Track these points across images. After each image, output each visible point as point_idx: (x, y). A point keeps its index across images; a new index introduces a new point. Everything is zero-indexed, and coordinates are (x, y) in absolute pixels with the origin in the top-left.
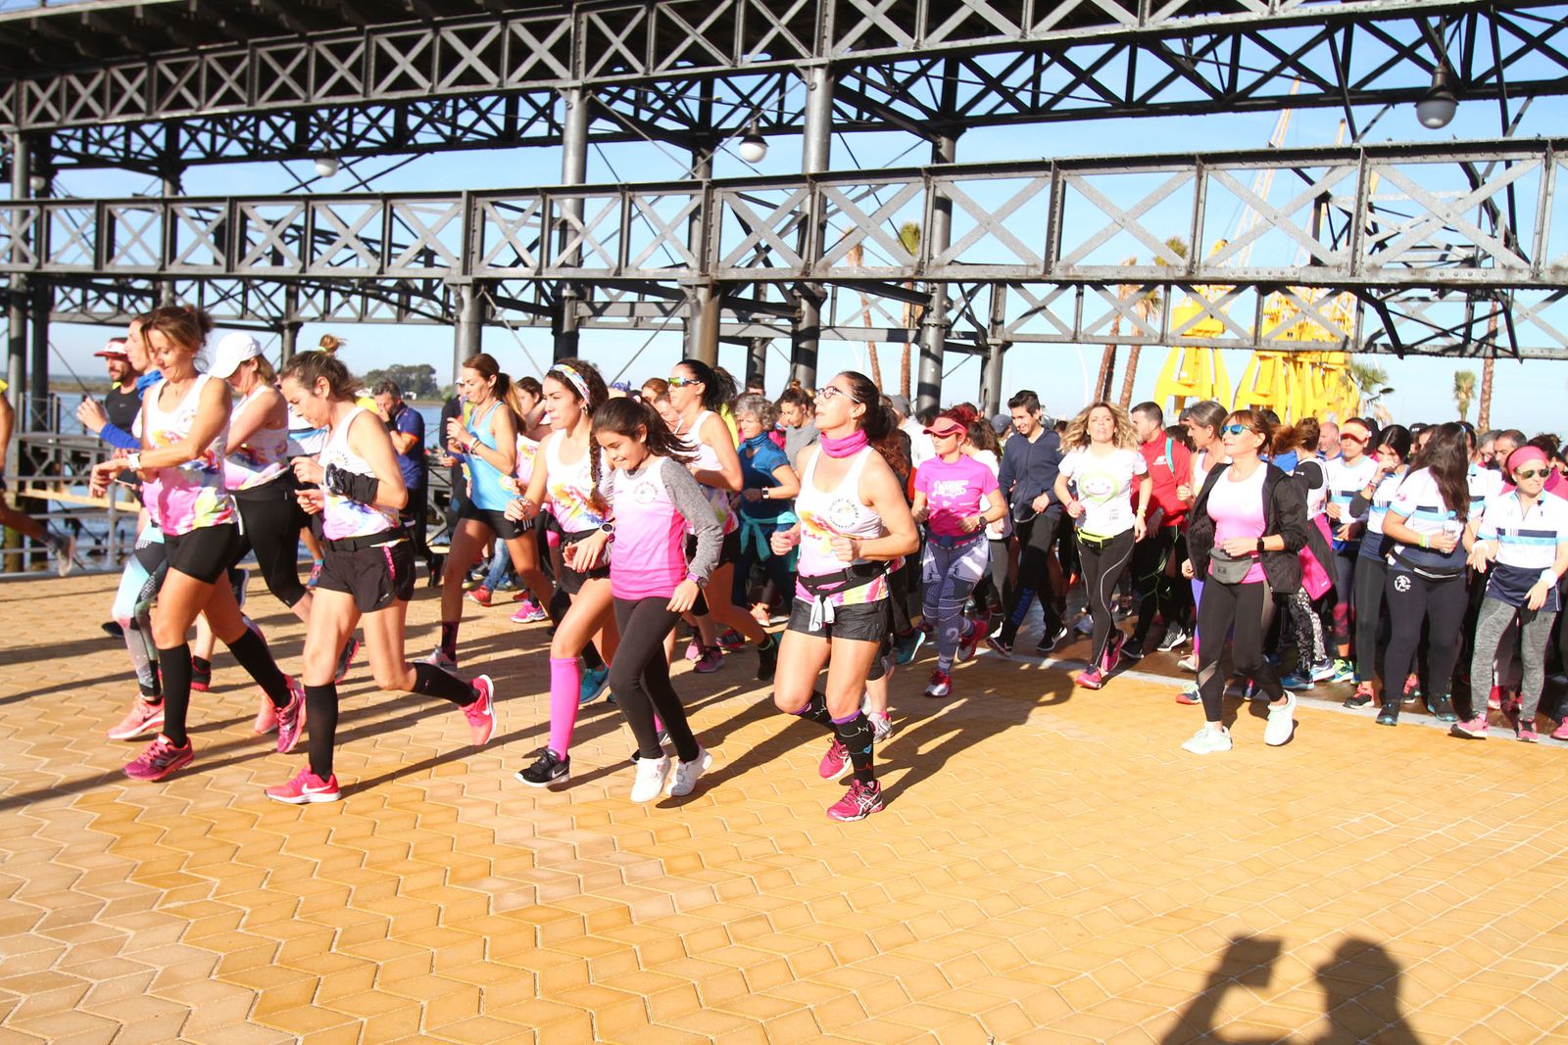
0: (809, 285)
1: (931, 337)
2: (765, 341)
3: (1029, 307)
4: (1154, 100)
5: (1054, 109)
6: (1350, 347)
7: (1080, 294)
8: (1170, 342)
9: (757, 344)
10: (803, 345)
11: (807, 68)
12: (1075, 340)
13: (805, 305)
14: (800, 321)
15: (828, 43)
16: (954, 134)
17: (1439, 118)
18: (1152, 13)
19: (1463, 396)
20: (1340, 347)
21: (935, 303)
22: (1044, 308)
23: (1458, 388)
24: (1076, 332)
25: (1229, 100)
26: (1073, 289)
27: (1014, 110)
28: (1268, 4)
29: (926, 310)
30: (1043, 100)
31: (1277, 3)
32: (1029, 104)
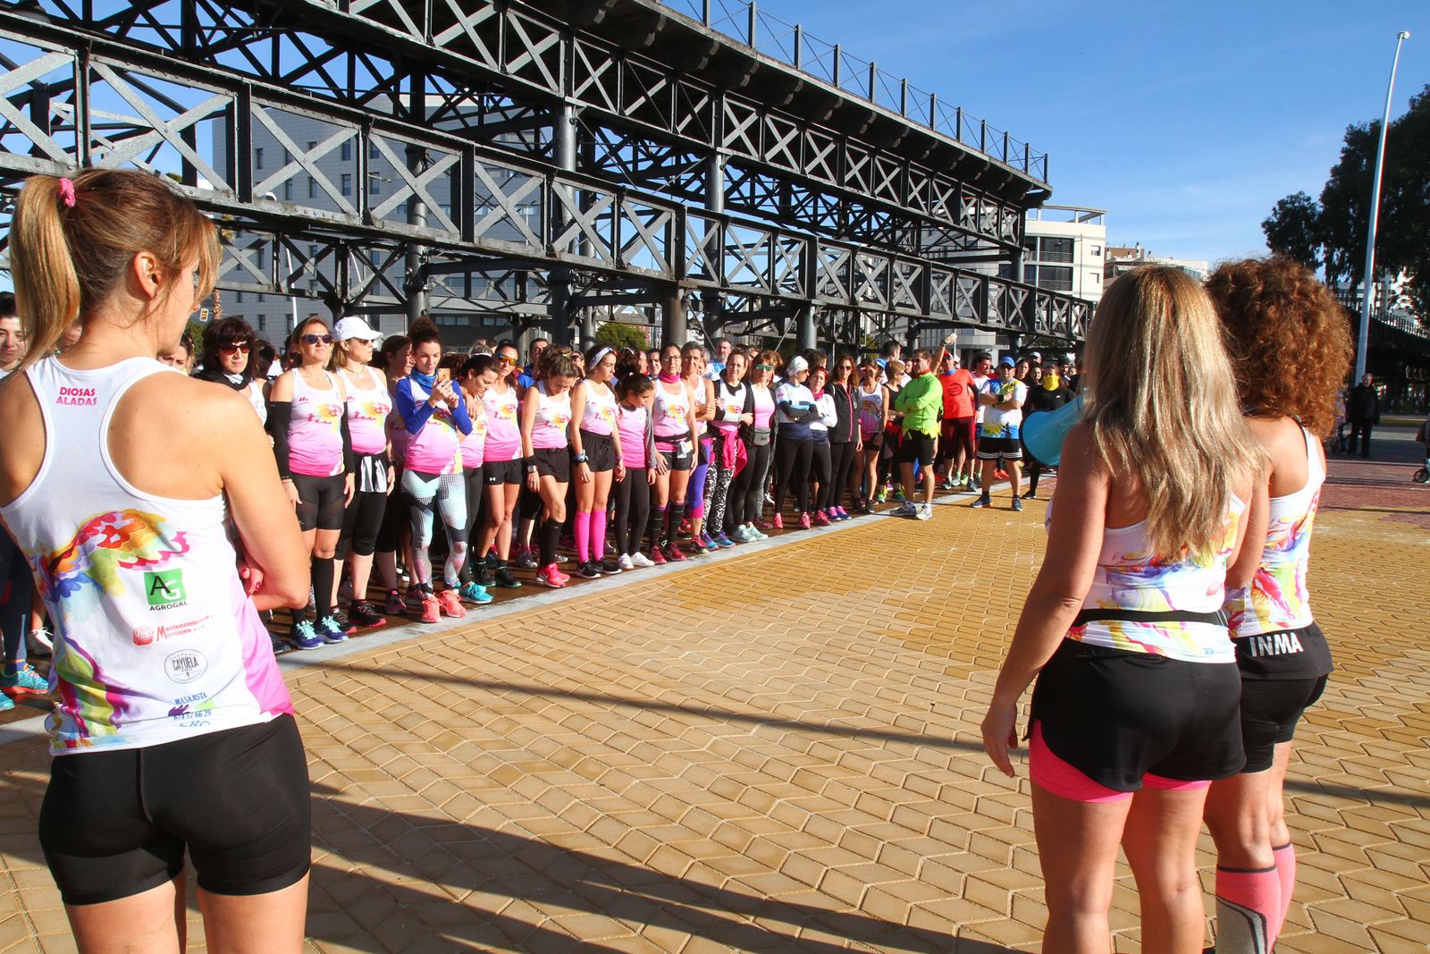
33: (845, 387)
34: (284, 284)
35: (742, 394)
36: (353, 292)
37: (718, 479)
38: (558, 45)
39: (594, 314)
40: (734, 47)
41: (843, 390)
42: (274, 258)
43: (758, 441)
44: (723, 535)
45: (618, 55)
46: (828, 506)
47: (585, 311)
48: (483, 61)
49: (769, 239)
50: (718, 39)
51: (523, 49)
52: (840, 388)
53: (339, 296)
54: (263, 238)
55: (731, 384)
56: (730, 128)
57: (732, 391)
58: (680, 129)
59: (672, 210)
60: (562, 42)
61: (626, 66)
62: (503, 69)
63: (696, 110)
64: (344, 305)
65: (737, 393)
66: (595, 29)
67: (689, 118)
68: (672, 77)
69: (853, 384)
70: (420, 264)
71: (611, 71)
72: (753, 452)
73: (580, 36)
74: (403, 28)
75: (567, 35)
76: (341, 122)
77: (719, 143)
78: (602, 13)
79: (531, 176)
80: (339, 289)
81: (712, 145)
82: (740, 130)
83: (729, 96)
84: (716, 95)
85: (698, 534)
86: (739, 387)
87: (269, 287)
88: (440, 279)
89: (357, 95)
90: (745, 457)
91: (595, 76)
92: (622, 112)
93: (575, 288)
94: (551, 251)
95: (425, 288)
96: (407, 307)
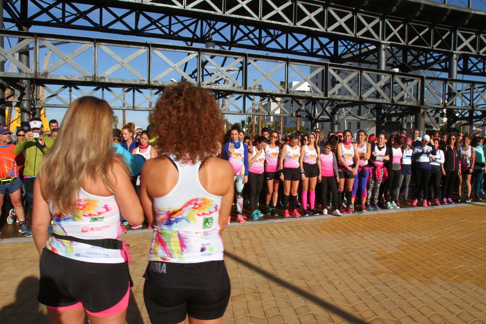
1: (25, 105)
3: (50, 95)
4: (110, 27)
5: (72, 24)
7: (70, 91)
16: (28, 26)
21: (26, 91)
22: (56, 95)
26: (68, 88)
27: (54, 22)
28: (182, 5)
29: (23, 94)
30: (67, 20)
31: (186, 5)
32: (61, 20)
33: (452, 147)
34: (294, 114)
35: (384, 150)
36: (317, 115)
37: (374, 184)
38: (379, 23)
39: (406, 120)
40: (460, 10)
41: (451, 149)
42: (291, 105)
43: (394, 169)
44: (377, 206)
45: (405, 22)
46: (443, 197)
47: (402, 119)
48: (348, 33)
49: (471, 86)
50: (450, 8)
51: (364, 26)
52: (449, 148)
53: (313, 117)
54: (288, 99)
55: (380, 146)
56: (461, 42)
57: (380, 149)
58: (435, 47)
59: (418, 79)
60: (381, 22)
61: (409, 27)
62: (355, 35)
63: (444, 38)
64: (314, 120)
65: (382, 149)
66: (393, 14)
67: (440, 41)
68: (431, 27)
69: (456, 146)
70: (336, 105)
71: (403, 29)
72: (392, 174)
73: (388, 18)
74: (317, 27)
75: (382, 18)
76: (280, 61)
77: (455, 49)
78: (395, 8)
79: (354, 72)
80: (313, 114)
81: (452, 51)
82: (466, 43)
83: (459, 30)
84: (454, 30)
85: (364, 203)
86: (383, 147)
87: (289, 114)
88: (349, 109)
89: (314, 51)
90: (387, 175)
91: (395, 32)
92: (407, 43)
93: (385, 110)
94: (361, 98)
95: (337, 113)
96: (331, 120)
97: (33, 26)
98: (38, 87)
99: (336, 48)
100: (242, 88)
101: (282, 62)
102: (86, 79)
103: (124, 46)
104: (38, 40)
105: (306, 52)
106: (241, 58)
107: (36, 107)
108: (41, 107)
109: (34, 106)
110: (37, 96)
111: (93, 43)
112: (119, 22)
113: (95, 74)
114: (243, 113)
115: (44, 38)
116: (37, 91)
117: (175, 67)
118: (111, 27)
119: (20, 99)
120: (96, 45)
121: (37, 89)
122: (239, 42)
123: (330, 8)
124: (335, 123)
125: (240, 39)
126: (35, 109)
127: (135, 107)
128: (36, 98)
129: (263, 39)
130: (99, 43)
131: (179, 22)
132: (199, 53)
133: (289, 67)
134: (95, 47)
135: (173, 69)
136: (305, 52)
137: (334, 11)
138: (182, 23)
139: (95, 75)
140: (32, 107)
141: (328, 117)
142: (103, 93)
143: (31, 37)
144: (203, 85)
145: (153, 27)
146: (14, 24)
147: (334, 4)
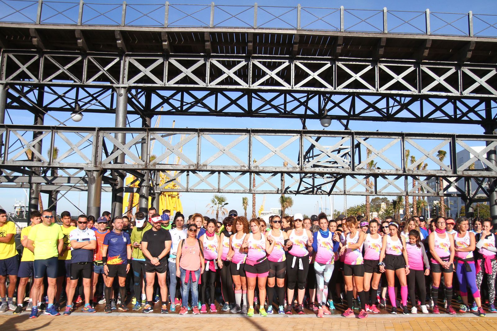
0: (121, 171)
1: (144, 191)
2: (58, 192)
3: (168, 180)
5: (190, 111)
6: (280, 192)
7: (188, 175)
8: (221, 191)
9: (54, 193)
10: (118, 195)
11: (118, 88)
12: (187, 191)
13: (119, 179)
14: (117, 185)
15: (126, 79)
16: (151, 117)
17: (328, 124)
18: (252, 83)
19: (245, 205)
20: (277, 192)
21: (145, 178)
22: (175, 179)
23: (244, 202)
24: (187, 188)
25: (249, 113)
26: (186, 173)
27: (174, 110)
28: (290, 85)
29: (143, 181)
30: (185, 108)
31: (294, 85)
32: (179, 109)
36: (472, 193)
48: (492, 94)
53: (467, 195)
64: (469, 199)
65: (490, 238)
74: (449, 91)
80: (466, 192)
87: (434, 194)
89: (458, 116)
95: (496, 190)
96: (489, 198)
97: (155, 116)
98: (158, 173)
99: (488, 110)
100: (350, 170)
101: (397, 137)
102: (189, 167)
103: (226, 133)
104: (150, 134)
105: (448, 118)
106: (348, 137)
107: (156, 191)
108: (160, 192)
109: (154, 191)
110: (157, 181)
111: (197, 133)
112: (234, 105)
113: (198, 162)
114: (374, 193)
115: (154, 132)
116: (157, 176)
117: (276, 151)
118: (226, 111)
119: (140, 185)
120: (200, 135)
121: (157, 175)
122: (362, 115)
123: (464, 67)
124: (494, 203)
125: (363, 112)
126: (154, 194)
127: (252, 190)
128: (156, 184)
129: (390, 109)
130: (202, 133)
131: (295, 99)
132: (301, 136)
133: (405, 142)
134: (199, 136)
135: (274, 154)
136: (446, 118)
137: (470, 70)
138: (298, 100)
139: (198, 164)
140: (152, 192)
141: (485, 195)
142: (219, 176)
143: (144, 132)
144: (306, 168)
145: (268, 106)
146: (139, 116)
147: (469, 63)
